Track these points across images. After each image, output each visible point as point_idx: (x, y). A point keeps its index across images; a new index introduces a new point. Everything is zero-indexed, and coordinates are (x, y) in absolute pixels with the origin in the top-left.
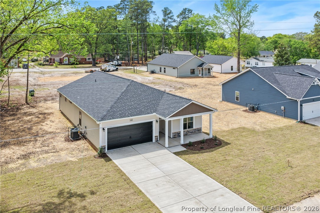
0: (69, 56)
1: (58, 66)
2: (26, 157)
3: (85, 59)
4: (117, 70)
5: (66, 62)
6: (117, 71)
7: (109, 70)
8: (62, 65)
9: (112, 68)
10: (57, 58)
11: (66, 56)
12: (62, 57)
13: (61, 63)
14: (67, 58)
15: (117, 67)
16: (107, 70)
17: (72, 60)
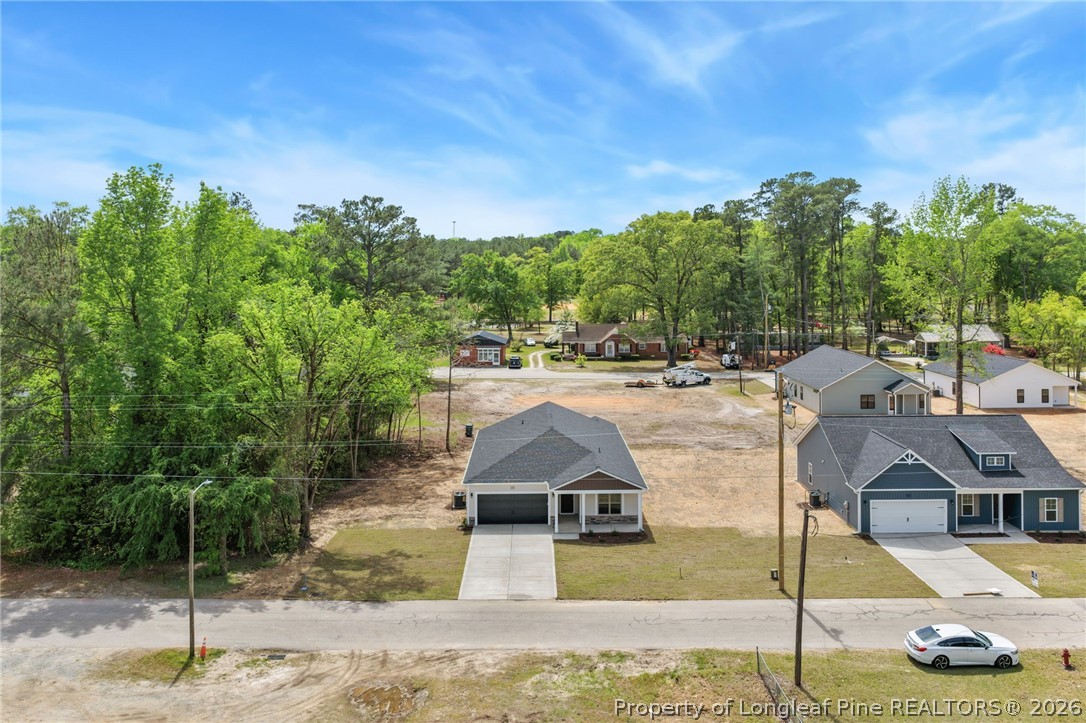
0: (617, 339)
1: (586, 364)
2: (388, 518)
3: (657, 347)
4: (707, 381)
5: (610, 352)
6: (708, 384)
7: (684, 382)
8: (599, 360)
9: (692, 379)
10: (591, 343)
11: (613, 337)
12: (600, 342)
13: (597, 355)
14: (612, 344)
15: (706, 375)
16: (678, 382)
17: (625, 348)
